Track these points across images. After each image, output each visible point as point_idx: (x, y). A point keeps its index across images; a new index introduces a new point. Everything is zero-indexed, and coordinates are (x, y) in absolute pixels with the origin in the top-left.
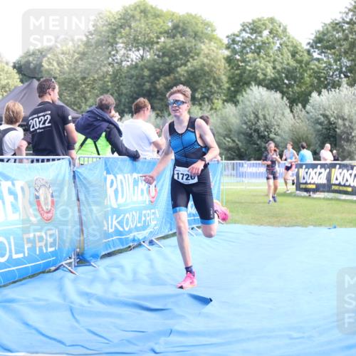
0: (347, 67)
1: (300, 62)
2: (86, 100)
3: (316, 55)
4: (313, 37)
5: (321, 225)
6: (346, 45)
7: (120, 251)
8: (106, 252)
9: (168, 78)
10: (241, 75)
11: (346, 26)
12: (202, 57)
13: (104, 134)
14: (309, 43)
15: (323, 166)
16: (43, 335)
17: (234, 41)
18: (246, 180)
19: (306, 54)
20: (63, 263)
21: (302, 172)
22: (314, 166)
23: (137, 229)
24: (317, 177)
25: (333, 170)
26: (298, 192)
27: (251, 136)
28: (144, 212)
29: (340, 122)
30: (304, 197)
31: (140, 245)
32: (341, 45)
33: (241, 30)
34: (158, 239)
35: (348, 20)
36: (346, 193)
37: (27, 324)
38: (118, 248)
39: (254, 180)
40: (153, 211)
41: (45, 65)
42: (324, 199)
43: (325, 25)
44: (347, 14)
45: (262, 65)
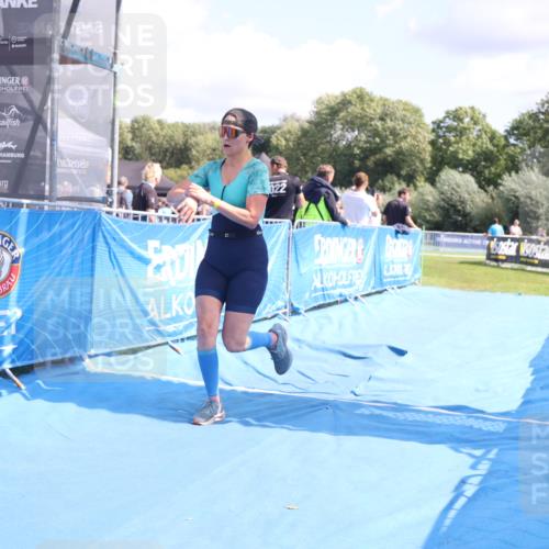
0: (540, 153)
1: (497, 146)
2: (307, 172)
3: (512, 141)
4: (510, 125)
5: (508, 291)
6: (540, 133)
7: (330, 305)
8: (316, 305)
9: (378, 156)
10: (442, 157)
11: (542, 117)
12: (409, 139)
13: (322, 199)
14: (506, 131)
15: (513, 240)
16: (260, 373)
17: (439, 127)
18: (442, 249)
19: (502, 139)
20: (280, 312)
21: (493, 244)
22: (505, 240)
23: (344, 286)
24: (507, 249)
25: (522, 244)
26: (488, 262)
27: (448, 210)
28: (350, 272)
29: (528, 201)
30: (494, 266)
31: (346, 300)
32: (536, 133)
33: (445, 118)
34: (363, 296)
35: (543, 110)
36: (533, 265)
37: (246, 363)
38: (328, 301)
39: (449, 249)
40: (360, 271)
41: (274, 141)
42: (512, 269)
43: (523, 114)
44: (543, 105)
45: (464, 148)
